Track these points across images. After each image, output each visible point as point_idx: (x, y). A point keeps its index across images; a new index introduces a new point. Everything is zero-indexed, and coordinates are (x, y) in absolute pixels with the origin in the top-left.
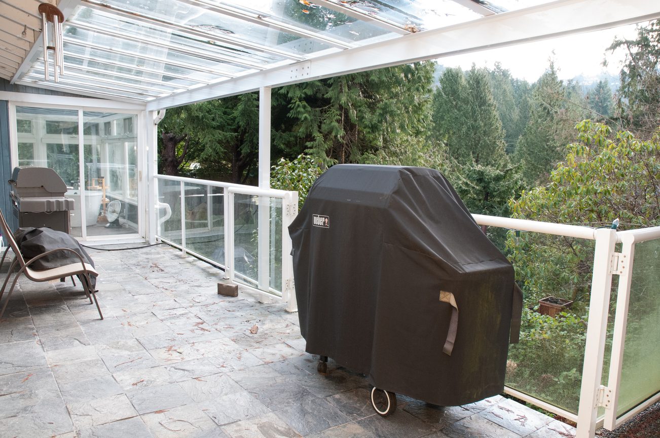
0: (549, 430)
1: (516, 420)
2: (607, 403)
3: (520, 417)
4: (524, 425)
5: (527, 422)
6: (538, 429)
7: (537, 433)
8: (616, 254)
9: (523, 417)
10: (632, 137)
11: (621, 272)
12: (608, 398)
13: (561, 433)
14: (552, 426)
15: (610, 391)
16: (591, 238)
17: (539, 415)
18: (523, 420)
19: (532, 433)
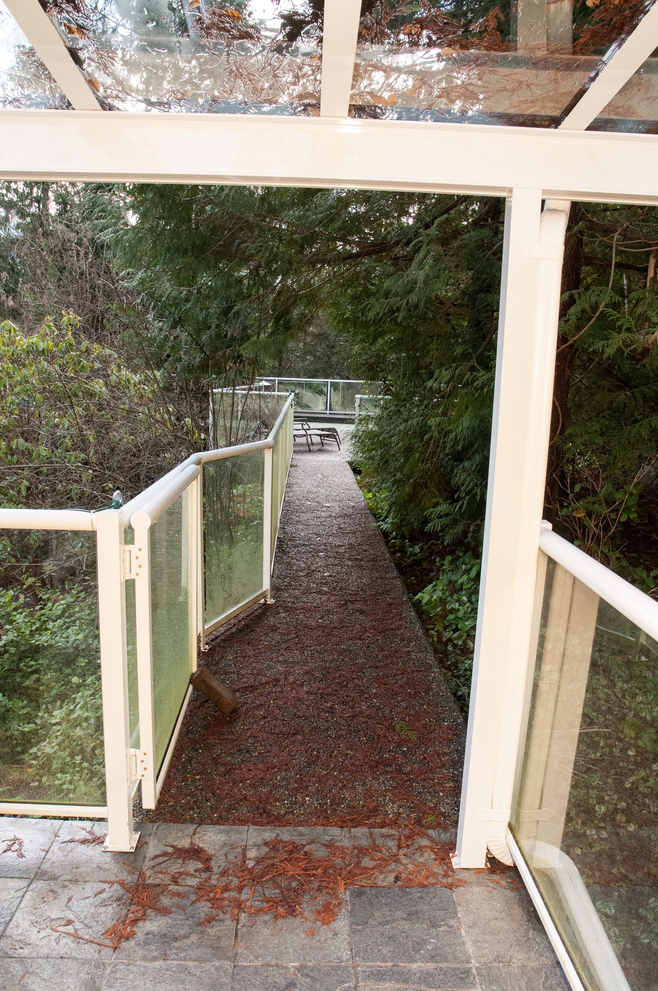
0: (64, 845)
1: (5, 851)
2: (143, 772)
3: (9, 843)
4: (22, 856)
5: (26, 846)
6: (47, 852)
7: (49, 859)
8: (127, 547)
9: (15, 840)
10: (15, 331)
11: (137, 575)
12: (144, 765)
13: (83, 842)
14: (65, 836)
15: (145, 754)
16: (88, 528)
17: (35, 824)
18: (16, 847)
19: (41, 864)
